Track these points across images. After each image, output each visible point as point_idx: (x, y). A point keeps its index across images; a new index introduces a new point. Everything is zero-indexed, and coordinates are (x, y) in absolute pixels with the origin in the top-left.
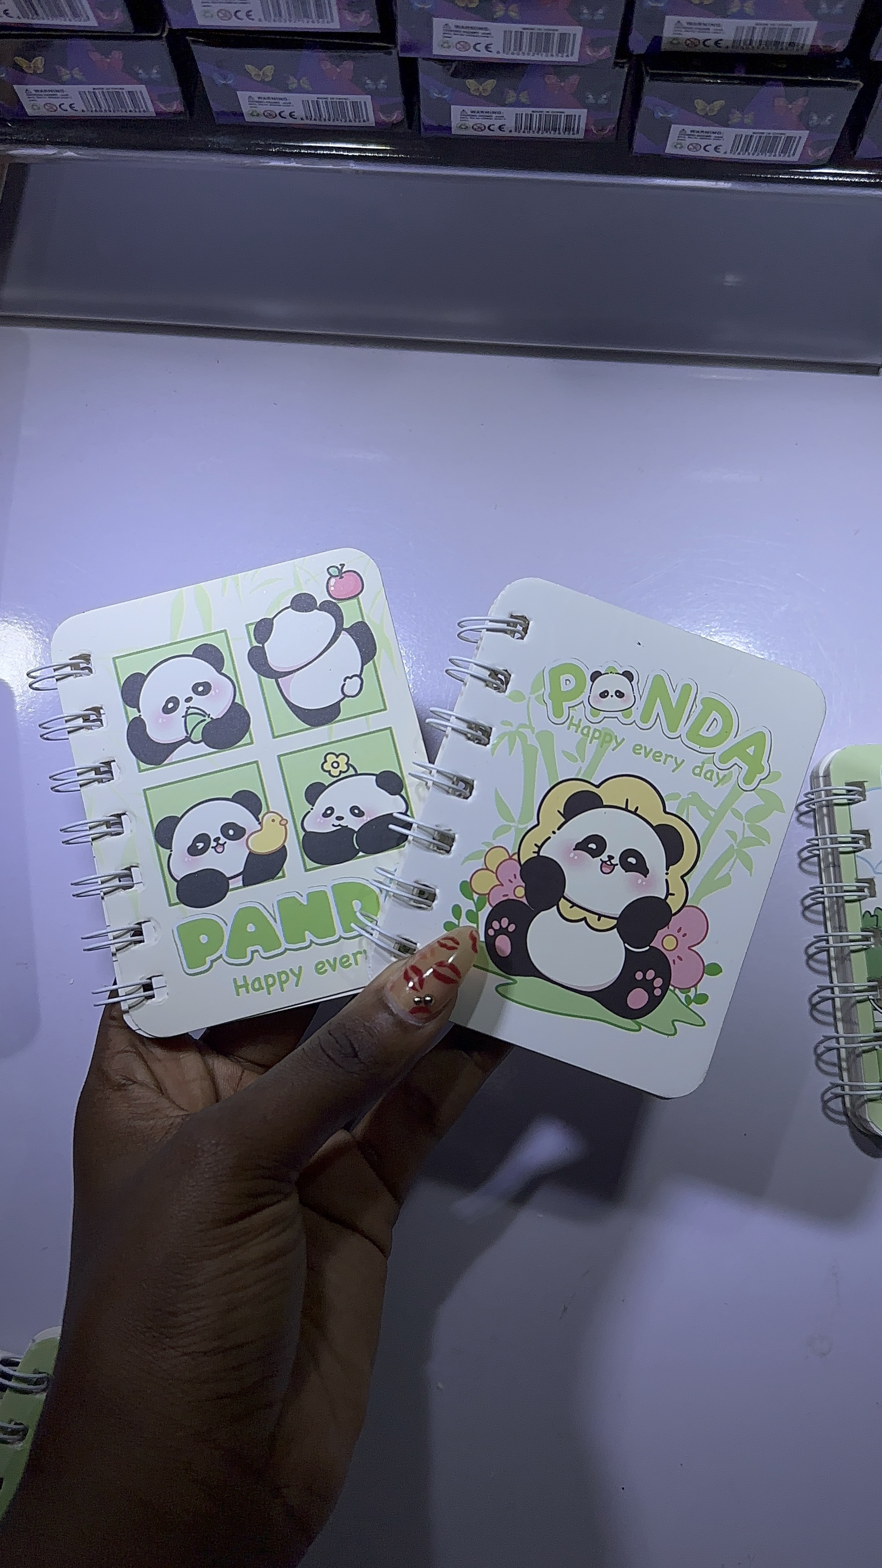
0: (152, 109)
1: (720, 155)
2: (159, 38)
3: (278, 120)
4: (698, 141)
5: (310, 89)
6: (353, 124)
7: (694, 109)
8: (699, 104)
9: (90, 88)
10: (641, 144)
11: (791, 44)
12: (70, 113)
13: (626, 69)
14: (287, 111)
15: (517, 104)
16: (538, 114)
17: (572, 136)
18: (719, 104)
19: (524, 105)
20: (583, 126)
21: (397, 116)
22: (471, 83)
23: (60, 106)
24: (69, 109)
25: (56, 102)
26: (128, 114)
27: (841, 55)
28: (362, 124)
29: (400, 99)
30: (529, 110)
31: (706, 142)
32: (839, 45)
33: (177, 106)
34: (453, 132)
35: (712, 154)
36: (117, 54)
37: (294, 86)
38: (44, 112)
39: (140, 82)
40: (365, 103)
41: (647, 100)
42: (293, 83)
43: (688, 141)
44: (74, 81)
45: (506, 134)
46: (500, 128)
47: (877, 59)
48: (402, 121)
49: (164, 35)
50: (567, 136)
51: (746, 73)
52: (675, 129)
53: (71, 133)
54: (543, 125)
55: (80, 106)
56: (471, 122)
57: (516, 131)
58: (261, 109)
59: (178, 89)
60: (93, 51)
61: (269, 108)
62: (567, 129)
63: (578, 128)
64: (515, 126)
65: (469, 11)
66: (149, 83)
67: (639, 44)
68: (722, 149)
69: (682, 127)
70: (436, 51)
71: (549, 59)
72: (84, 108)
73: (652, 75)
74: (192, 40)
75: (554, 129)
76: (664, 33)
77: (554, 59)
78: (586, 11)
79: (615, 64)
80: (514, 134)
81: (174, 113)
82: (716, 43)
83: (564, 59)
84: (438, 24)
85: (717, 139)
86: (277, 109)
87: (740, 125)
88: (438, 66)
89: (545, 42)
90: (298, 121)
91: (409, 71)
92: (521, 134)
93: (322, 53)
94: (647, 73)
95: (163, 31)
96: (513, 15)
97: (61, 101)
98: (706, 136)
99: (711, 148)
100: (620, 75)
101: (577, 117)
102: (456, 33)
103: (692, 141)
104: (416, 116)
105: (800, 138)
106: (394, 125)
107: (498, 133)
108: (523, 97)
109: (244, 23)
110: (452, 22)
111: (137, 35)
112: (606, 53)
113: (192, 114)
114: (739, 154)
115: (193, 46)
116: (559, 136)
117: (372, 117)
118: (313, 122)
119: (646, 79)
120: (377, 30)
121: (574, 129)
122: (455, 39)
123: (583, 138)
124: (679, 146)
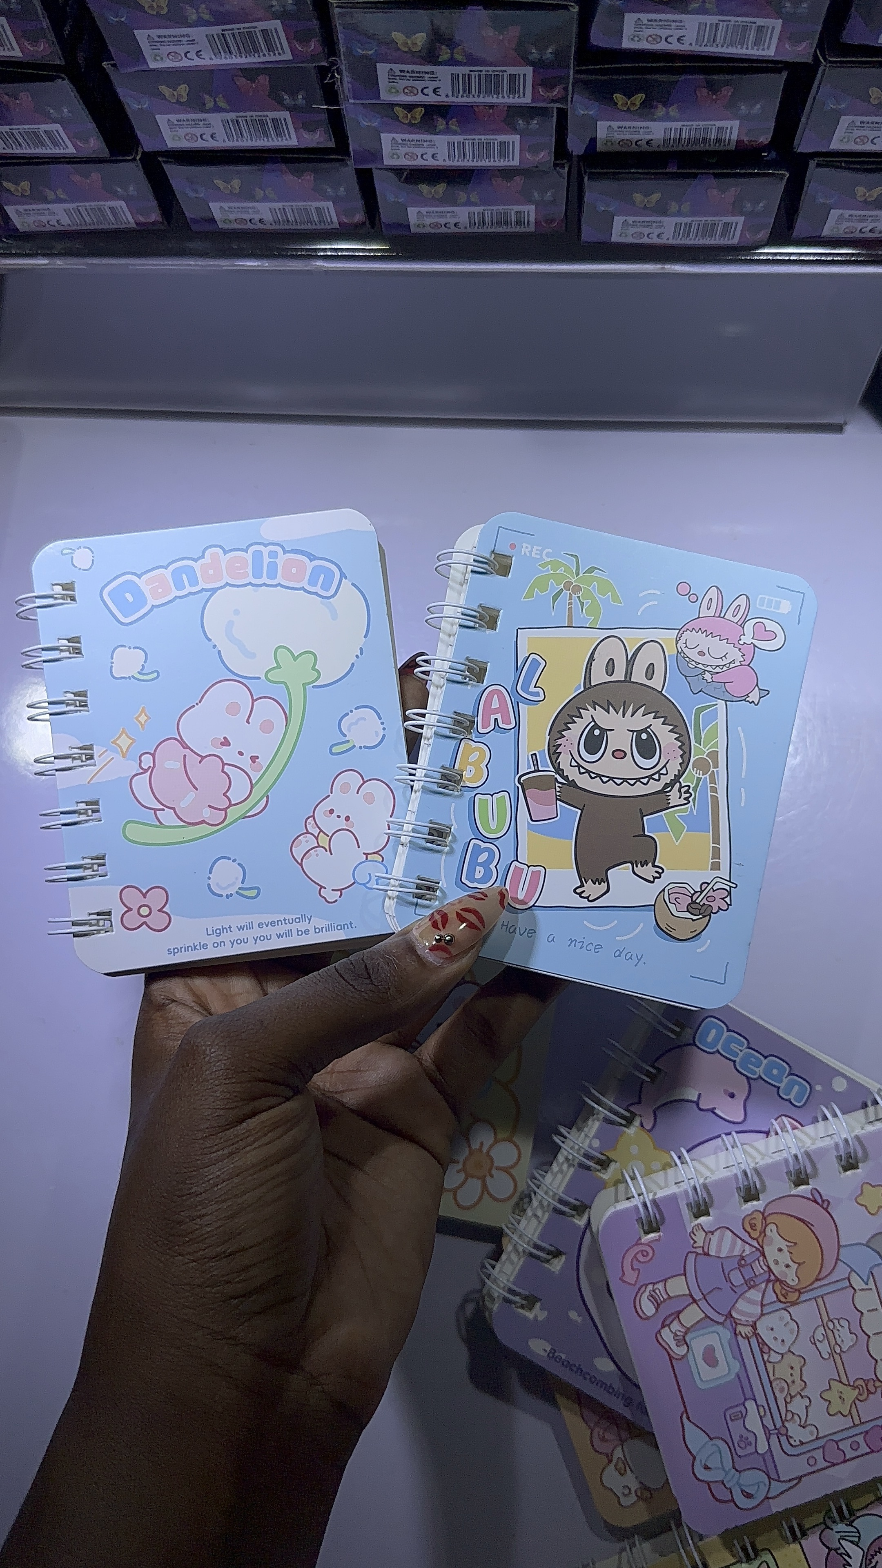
0: (131, 220)
1: (663, 241)
2: (134, 159)
3: (249, 226)
4: (641, 229)
5: (277, 198)
6: (318, 227)
7: (633, 203)
8: (638, 197)
9: (74, 205)
10: (588, 233)
11: (718, 140)
12: (59, 228)
13: (566, 169)
14: (257, 217)
15: (469, 204)
16: (489, 212)
17: (522, 230)
18: (655, 197)
19: (475, 204)
20: (532, 219)
21: (359, 217)
22: (424, 188)
23: (48, 222)
24: (56, 224)
25: (44, 219)
26: (112, 227)
27: (768, 147)
28: (327, 227)
29: (360, 203)
30: (480, 209)
31: (649, 230)
32: (765, 139)
33: (155, 216)
34: (411, 231)
35: (655, 240)
36: (96, 175)
37: (262, 196)
38: (33, 228)
39: (119, 198)
40: (328, 208)
41: (588, 197)
42: (259, 193)
43: (632, 230)
44: (59, 201)
45: (462, 230)
46: (455, 225)
47: (799, 151)
48: (364, 223)
49: (138, 158)
50: (518, 229)
51: (678, 169)
52: (618, 221)
53: (59, 246)
54: (495, 220)
55: (66, 221)
56: (428, 221)
57: (470, 226)
58: (232, 217)
59: (154, 203)
60: (74, 174)
61: (240, 216)
62: (519, 223)
63: (528, 222)
64: (470, 222)
65: (412, 127)
66: (127, 200)
67: (576, 146)
68: (665, 237)
69: (625, 218)
70: (388, 162)
71: (492, 164)
72: (70, 223)
73: (591, 173)
74: (163, 161)
75: (506, 223)
76: (599, 136)
77: (497, 164)
78: (520, 122)
79: (556, 165)
80: (469, 230)
81: (153, 223)
82: (647, 143)
83: (506, 163)
84: (386, 138)
85: (660, 227)
86: (247, 217)
87: (679, 214)
88: (391, 174)
89: (486, 150)
90: (268, 227)
91: (365, 180)
92: (476, 230)
93: (283, 167)
94: (585, 172)
95: (137, 153)
96: (454, 127)
97: (48, 218)
98: (648, 225)
99: (654, 236)
100: (561, 175)
101: (526, 213)
102: (403, 145)
103: (635, 230)
104: (377, 219)
105: (737, 223)
106: (356, 226)
107: (454, 230)
108: (474, 198)
109: (210, 144)
110: (399, 137)
111: (112, 158)
112: (545, 156)
113: (169, 223)
114: (681, 239)
115: (165, 166)
116: (511, 230)
117: (335, 219)
118: (282, 227)
119: (586, 178)
120: (332, 144)
121: (524, 223)
122: (403, 150)
123: (534, 230)
124: (623, 235)
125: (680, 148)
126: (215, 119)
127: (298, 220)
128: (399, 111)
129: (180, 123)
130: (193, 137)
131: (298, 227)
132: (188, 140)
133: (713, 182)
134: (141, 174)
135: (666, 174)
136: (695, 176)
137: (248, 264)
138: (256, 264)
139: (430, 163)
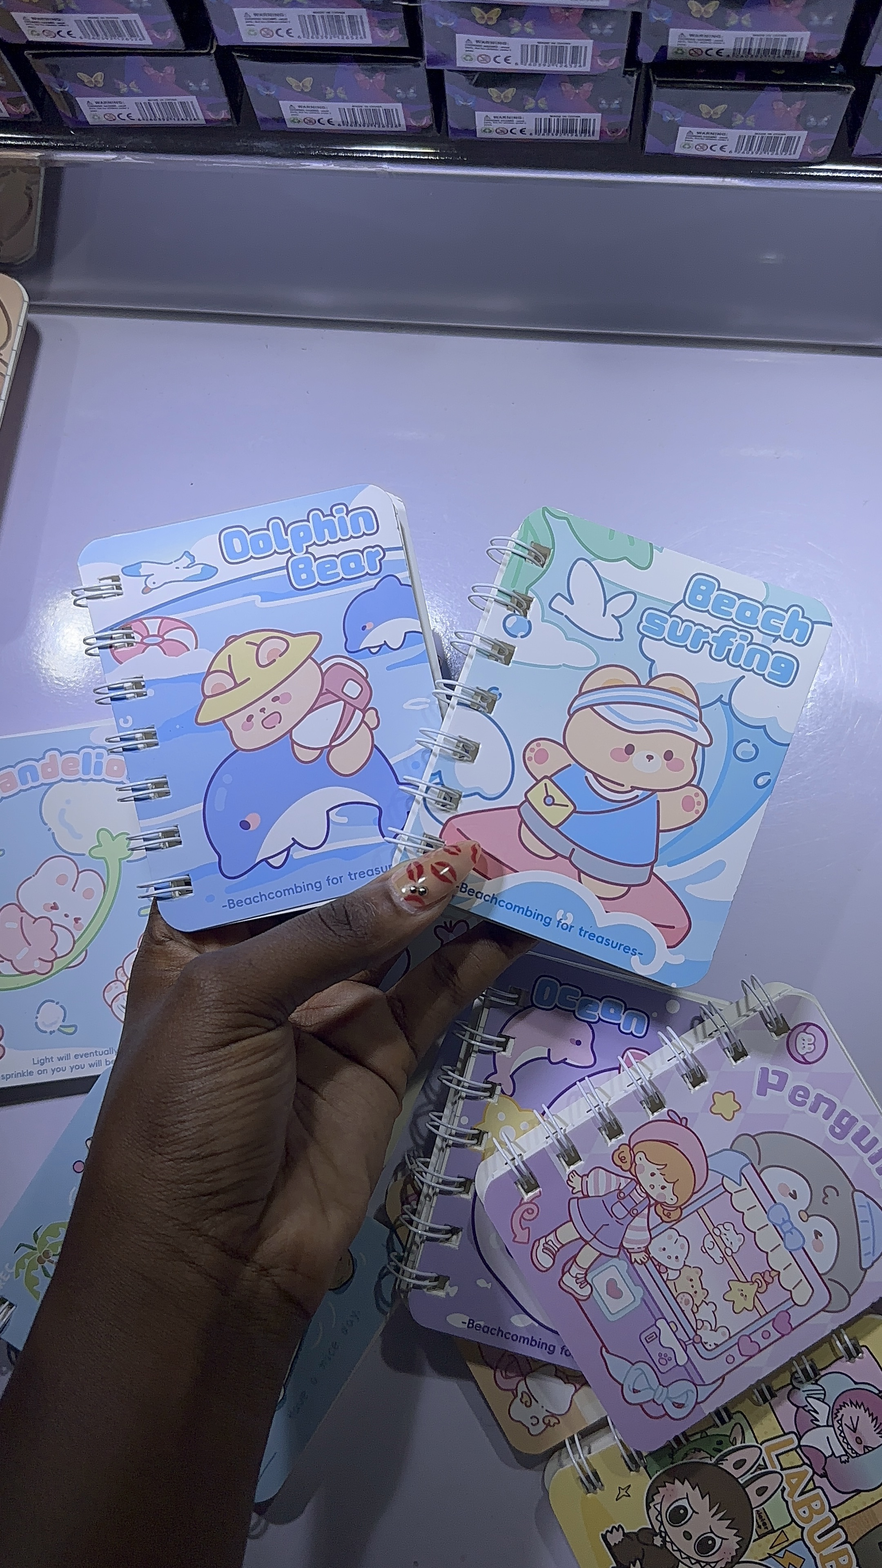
0: (201, 116)
1: (725, 154)
2: (208, 54)
3: (318, 126)
4: (705, 141)
5: (346, 99)
6: (385, 129)
7: (699, 113)
8: (704, 108)
9: (145, 99)
10: (652, 144)
11: (788, 52)
12: (128, 122)
13: (635, 77)
14: (326, 118)
15: (537, 109)
16: (556, 118)
17: (587, 138)
18: (722, 108)
19: (543, 111)
20: (598, 128)
21: (427, 120)
22: (493, 92)
23: (118, 116)
24: (127, 118)
25: (115, 112)
26: (181, 122)
27: (834, 61)
28: (394, 129)
29: (429, 106)
30: (547, 115)
31: (713, 142)
32: (833, 52)
33: (225, 114)
34: (478, 136)
35: (718, 153)
36: (170, 69)
37: (332, 95)
38: (104, 121)
39: (192, 93)
40: (396, 110)
41: (655, 106)
42: (330, 92)
43: (695, 142)
44: (131, 94)
45: (528, 136)
46: (521, 131)
47: (867, 65)
48: (431, 126)
49: (213, 51)
50: (583, 137)
51: (746, 80)
52: (683, 131)
53: (129, 140)
54: (560, 128)
55: (136, 115)
56: (494, 126)
57: (536, 133)
58: (301, 116)
59: (226, 99)
60: (148, 68)
61: (309, 116)
62: (584, 131)
63: (593, 130)
64: (536, 129)
65: (488, 28)
66: (199, 94)
67: (646, 53)
68: (727, 149)
69: (689, 129)
70: (461, 63)
71: (564, 69)
72: (141, 118)
73: (659, 82)
74: (238, 56)
75: (571, 131)
76: (670, 44)
77: (568, 69)
78: (595, 26)
79: (625, 73)
80: (535, 137)
81: (222, 120)
82: (717, 53)
83: (577, 69)
84: (461, 39)
85: (722, 139)
86: (316, 117)
87: (743, 126)
88: (462, 77)
89: (558, 54)
90: (336, 127)
91: (436, 82)
92: (541, 137)
93: (356, 66)
94: (655, 80)
95: (212, 48)
96: (529, 30)
97: (120, 111)
98: (712, 137)
99: (717, 148)
100: (630, 83)
101: (592, 121)
102: (477, 47)
103: (701, 141)
104: (444, 121)
105: (799, 137)
106: (424, 129)
107: (520, 136)
108: (542, 103)
109: (285, 40)
110: (474, 38)
111: (187, 51)
112: (616, 62)
113: (238, 121)
114: (743, 153)
115: (239, 61)
116: (577, 138)
117: (403, 122)
118: (350, 128)
119: (654, 86)
120: (405, 44)
121: (589, 131)
122: (477, 52)
123: (598, 139)
124: (687, 146)
125: (749, 59)
126: (292, 14)
127: (366, 121)
128: (477, 12)
129: (257, 18)
130: (268, 33)
131: (366, 128)
132: (264, 36)
133: (780, 95)
134: (215, 71)
135: (735, 84)
136: (761, 88)
139: (503, 66)
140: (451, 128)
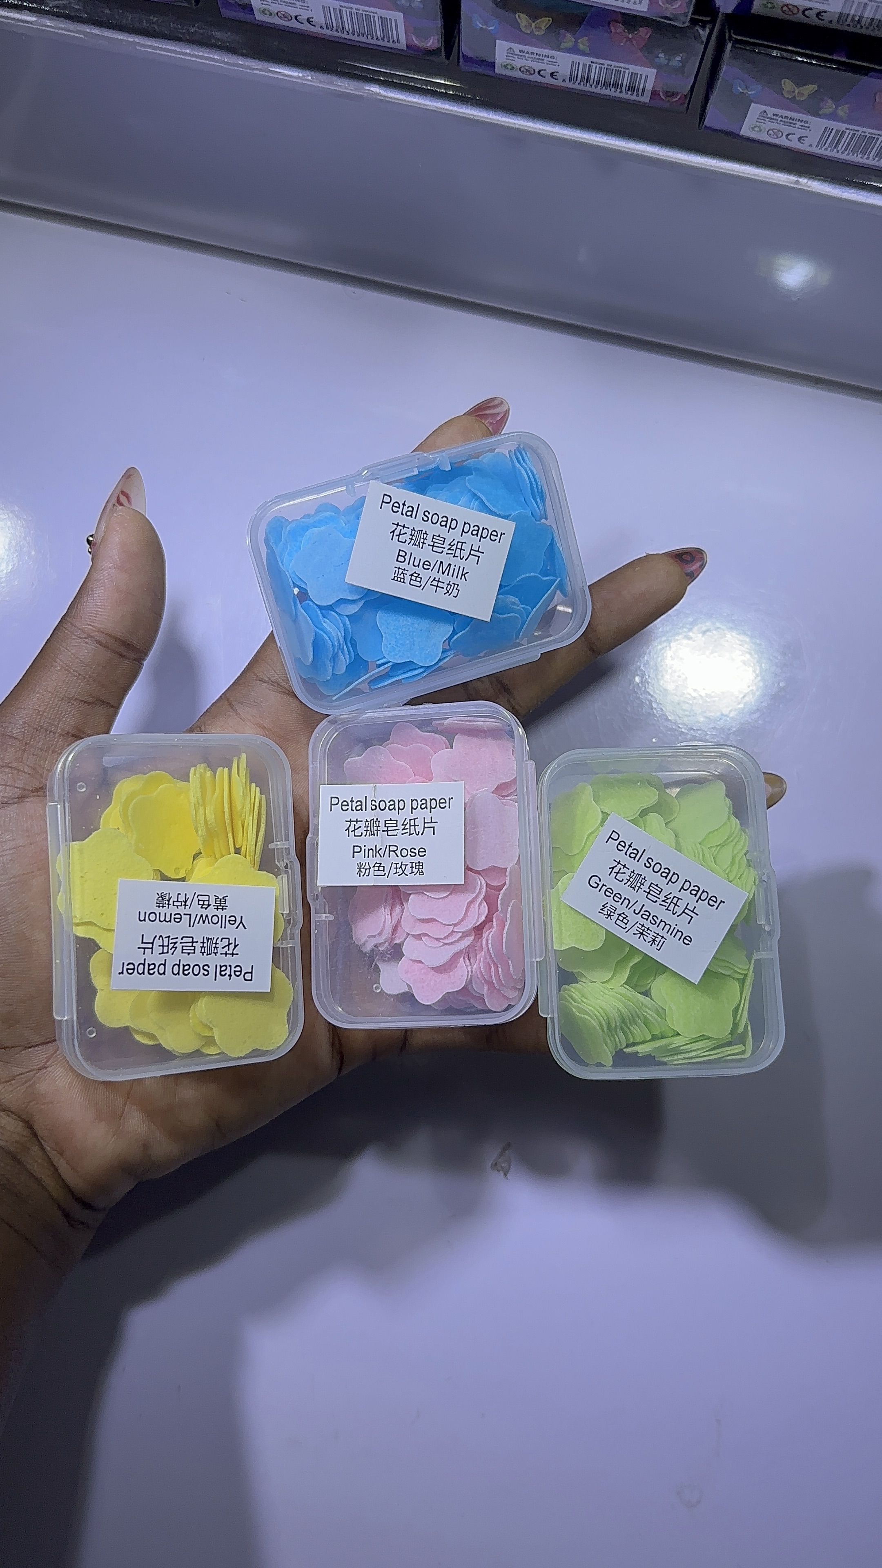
1: (803, 147)
3: (294, 24)
4: (781, 127)
6: (380, 43)
7: (780, 91)
8: (788, 84)
10: (714, 117)
13: (707, 30)
14: (304, 15)
15: (574, 50)
16: (599, 66)
17: (634, 97)
18: (810, 89)
19: (584, 54)
20: (649, 87)
21: (433, 41)
22: (524, 18)
28: (391, 45)
29: (437, 24)
30: (587, 60)
31: (790, 130)
34: (497, 71)
35: (794, 144)
40: (396, 21)
41: (727, 71)
43: (769, 125)
45: (559, 83)
46: (552, 74)
48: (439, 49)
50: (629, 96)
51: (847, 57)
52: (755, 109)
54: (602, 79)
56: (518, 63)
57: (570, 81)
58: (275, 8)
61: (285, 8)
62: (631, 88)
63: (644, 90)
64: (571, 75)
68: (807, 141)
69: (764, 108)
73: (736, 41)
75: (616, 85)
79: (694, 22)
80: (567, 84)
82: (818, 15)
83: (633, 7)
85: (805, 128)
86: (293, 12)
87: (833, 117)
90: (317, 30)
92: (576, 86)
94: (730, 38)
98: (791, 122)
99: (795, 138)
100: (699, 36)
101: (644, 77)
104: (455, 47)
106: (429, 52)
107: (549, 80)
108: (583, 43)
112: (682, 6)
114: (826, 149)
116: (620, 96)
117: (403, 39)
118: (334, 33)
119: (729, 46)
121: (638, 89)
123: (647, 101)
124: (757, 129)
125: (857, 30)
127: (356, 29)
131: (355, 38)
136: (864, 71)
137: (286, 72)
138: (296, 74)
140: (464, 56)
